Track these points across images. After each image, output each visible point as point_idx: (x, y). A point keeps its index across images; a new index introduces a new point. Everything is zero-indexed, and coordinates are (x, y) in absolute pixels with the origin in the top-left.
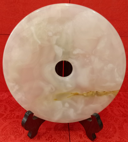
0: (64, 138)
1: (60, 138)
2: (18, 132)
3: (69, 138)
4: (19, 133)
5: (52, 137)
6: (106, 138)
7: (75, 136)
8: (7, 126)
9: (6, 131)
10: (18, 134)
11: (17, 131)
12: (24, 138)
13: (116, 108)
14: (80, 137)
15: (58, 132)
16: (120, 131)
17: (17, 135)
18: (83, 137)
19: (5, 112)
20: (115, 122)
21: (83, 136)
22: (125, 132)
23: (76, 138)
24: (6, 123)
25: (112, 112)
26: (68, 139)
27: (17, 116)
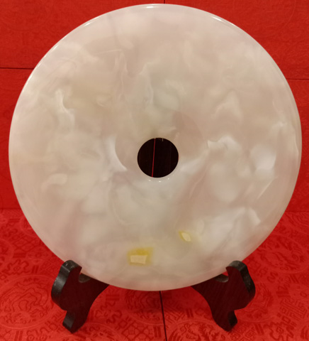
0: (151, 316)
1: (141, 317)
2: (38, 304)
3: (161, 318)
4: (42, 306)
5: (121, 315)
6: (250, 316)
7: (177, 313)
8: (10, 289)
9: (8, 301)
10: (39, 308)
11: (37, 302)
12: (54, 318)
13: (271, 249)
14: (188, 314)
15: (135, 303)
16: (281, 302)
17: (37, 310)
18: (195, 315)
19: (3, 259)
20: (269, 280)
21: (196, 312)
22: (294, 304)
23: (177, 317)
24: (7, 284)
25: (263, 257)
26: (159, 319)
27: (34, 267)
